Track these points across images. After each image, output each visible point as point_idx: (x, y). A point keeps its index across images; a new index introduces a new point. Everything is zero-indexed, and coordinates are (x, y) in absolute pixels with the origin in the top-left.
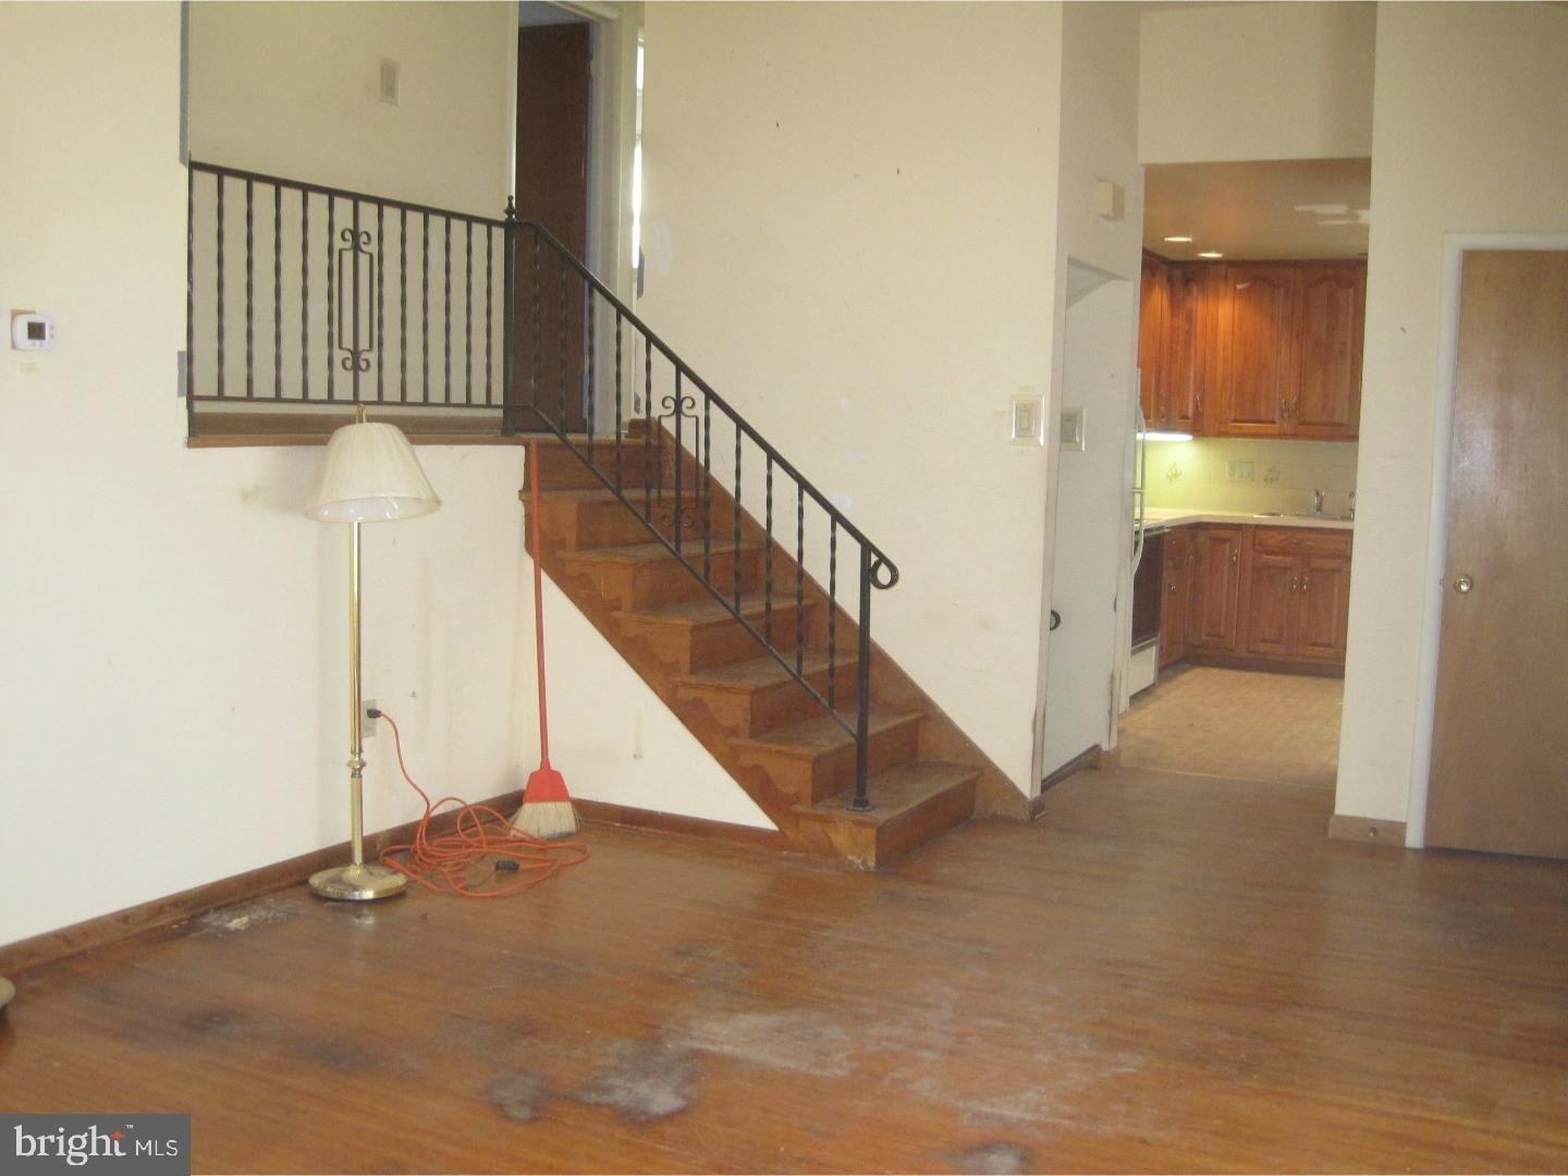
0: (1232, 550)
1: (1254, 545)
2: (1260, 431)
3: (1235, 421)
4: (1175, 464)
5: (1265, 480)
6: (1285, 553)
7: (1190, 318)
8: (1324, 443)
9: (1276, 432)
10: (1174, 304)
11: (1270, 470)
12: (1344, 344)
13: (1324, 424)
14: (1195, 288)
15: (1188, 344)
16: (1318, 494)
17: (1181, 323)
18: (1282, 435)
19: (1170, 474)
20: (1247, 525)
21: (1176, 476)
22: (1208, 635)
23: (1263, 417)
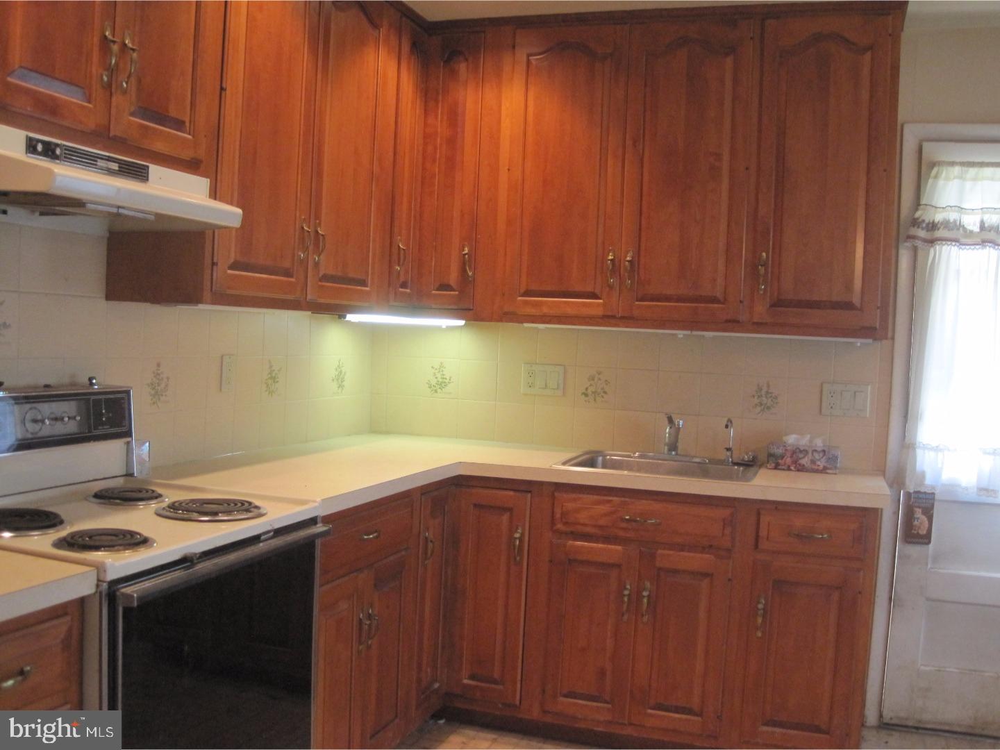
0: (512, 530)
1: (553, 523)
2: (570, 311)
3: (527, 293)
4: (442, 366)
5: (586, 395)
6: (607, 539)
7: (454, 118)
8: (681, 334)
9: (599, 312)
10: (429, 94)
11: (592, 378)
12: (718, 156)
13: (680, 299)
14: (462, 67)
15: (451, 164)
16: (670, 420)
17: (440, 125)
18: (607, 319)
19: (434, 382)
20: (541, 484)
21: (442, 384)
22: (472, 677)
23: (578, 288)
